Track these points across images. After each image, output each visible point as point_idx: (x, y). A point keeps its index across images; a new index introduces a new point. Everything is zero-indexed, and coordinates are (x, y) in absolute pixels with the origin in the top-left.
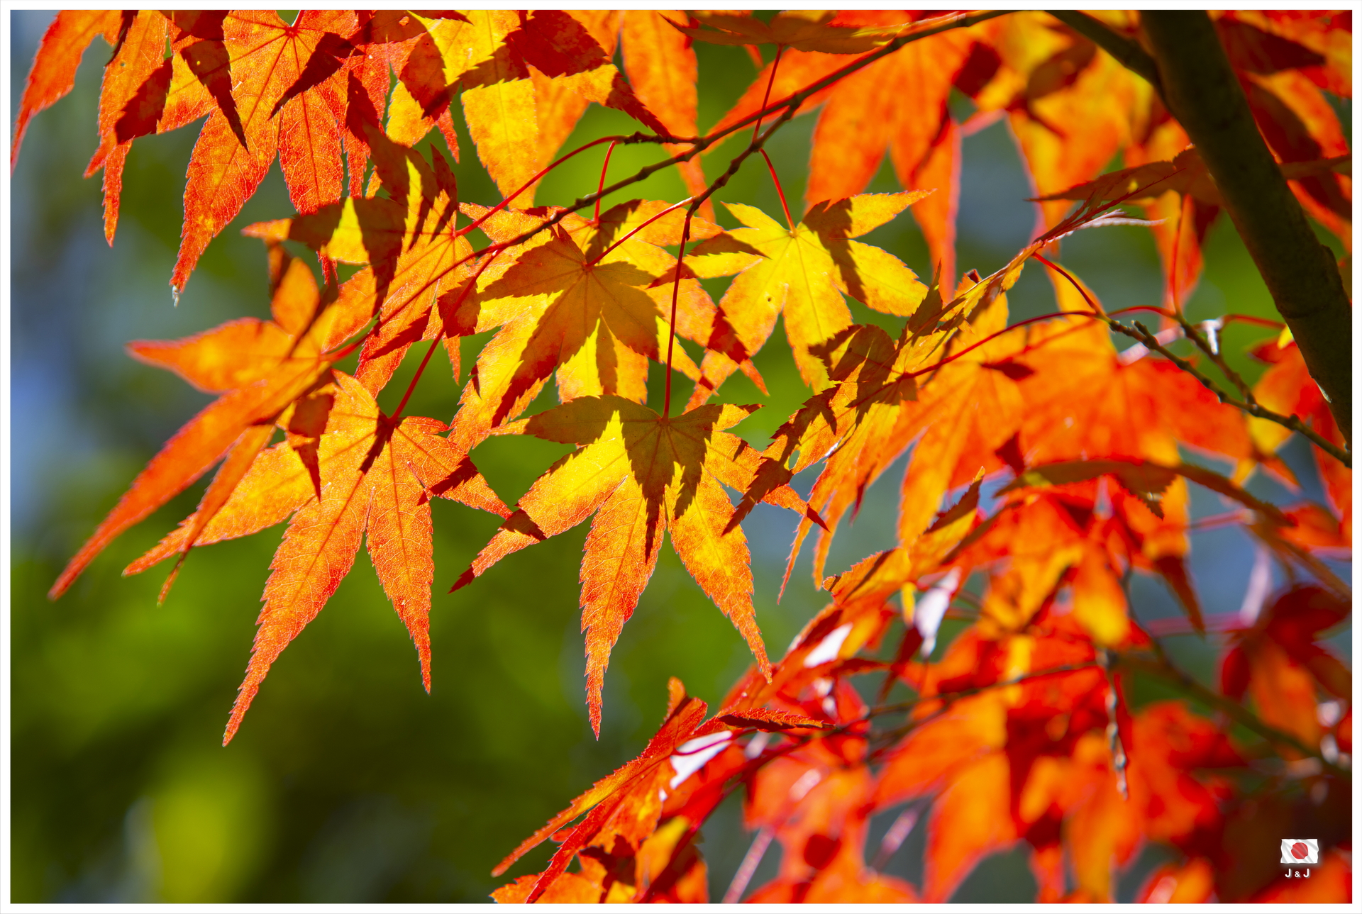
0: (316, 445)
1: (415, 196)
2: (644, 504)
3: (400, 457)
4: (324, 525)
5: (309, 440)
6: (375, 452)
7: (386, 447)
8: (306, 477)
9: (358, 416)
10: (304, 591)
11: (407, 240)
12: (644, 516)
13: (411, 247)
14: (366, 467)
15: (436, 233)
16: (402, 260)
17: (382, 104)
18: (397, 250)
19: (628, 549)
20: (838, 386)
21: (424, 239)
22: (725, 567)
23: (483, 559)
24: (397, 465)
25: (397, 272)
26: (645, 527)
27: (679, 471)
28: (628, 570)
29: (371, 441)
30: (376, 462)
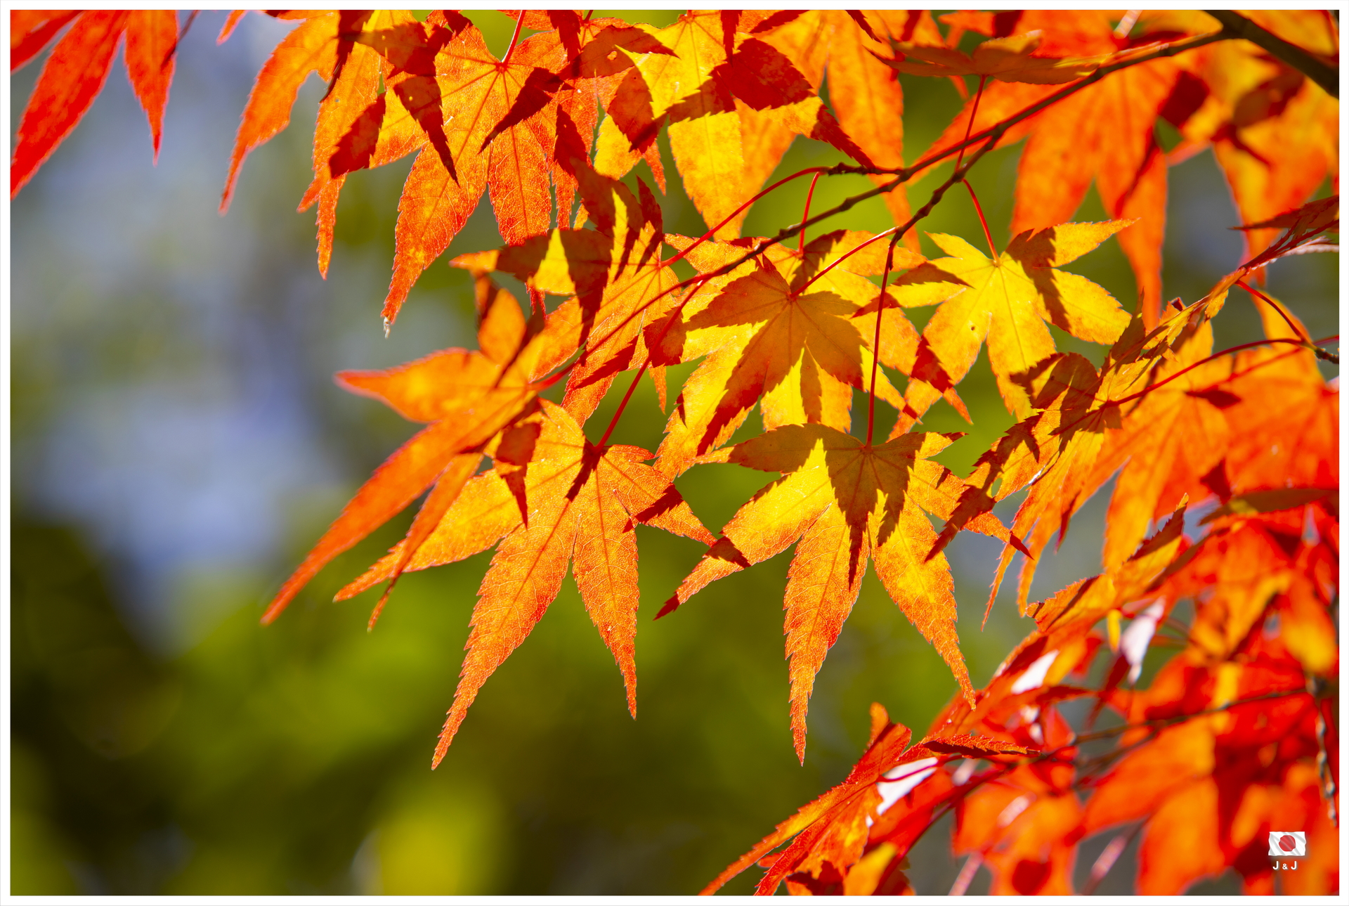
0: (523, 473)
1: (620, 228)
2: (848, 531)
3: (605, 485)
4: (531, 552)
5: (516, 468)
6: (581, 479)
7: (592, 475)
8: (513, 505)
9: (565, 445)
10: (511, 617)
11: (613, 271)
12: (847, 543)
13: (617, 277)
14: (572, 494)
15: (642, 264)
16: (608, 291)
17: (590, 138)
18: (602, 281)
19: (832, 576)
20: (1041, 414)
21: (630, 270)
22: (928, 594)
23: (687, 586)
24: (603, 492)
25: (603, 302)
26: (848, 555)
27: (882, 498)
28: (832, 597)
29: (578, 469)
30: (583, 490)
